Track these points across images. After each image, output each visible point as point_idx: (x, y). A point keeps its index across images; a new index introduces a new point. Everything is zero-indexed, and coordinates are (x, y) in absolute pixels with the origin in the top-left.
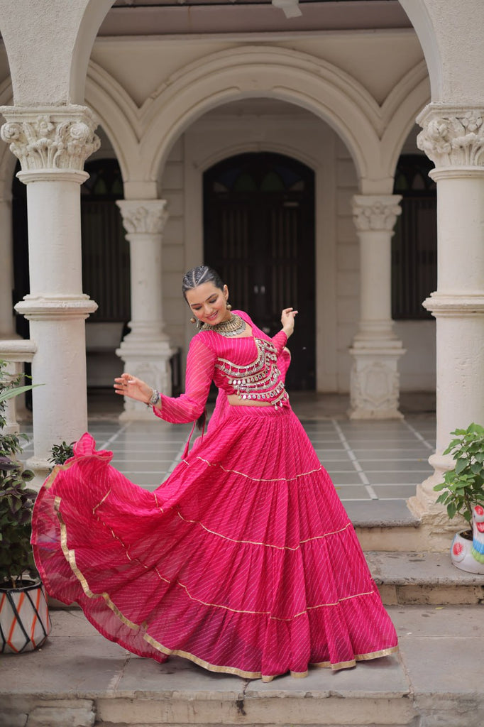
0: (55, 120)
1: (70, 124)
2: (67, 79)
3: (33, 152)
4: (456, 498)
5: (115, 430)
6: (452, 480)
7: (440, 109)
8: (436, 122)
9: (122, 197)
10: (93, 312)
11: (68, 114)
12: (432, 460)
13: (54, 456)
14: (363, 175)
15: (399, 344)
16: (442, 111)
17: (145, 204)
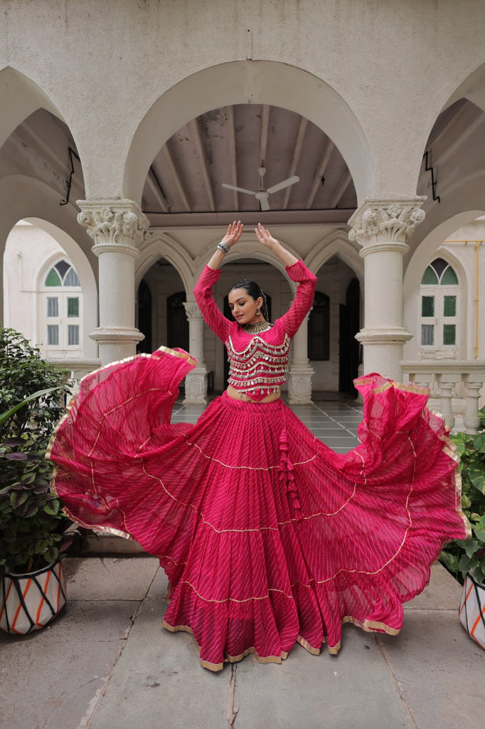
0: (115, 210)
1: (124, 213)
2: (121, 181)
3: (100, 232)
5: (178, 409)
10: (142, 340)
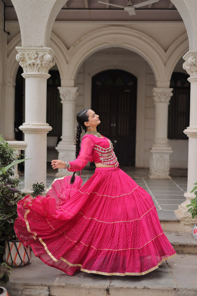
0: (38, 53)
1: (44, 55)
2: (44, 37)
3: (29, 65)
4: (195, 210)
6: (194, 203)
7: (193, 53)
8: (191, 58)
9: (60, 86)
10: (50, 130)
11: (43, 51)
12: (186, 195)
13: (33, 188)
14: (158, 80)
15: (170, 148)
16: (194, 54)
17: (69, 89)
